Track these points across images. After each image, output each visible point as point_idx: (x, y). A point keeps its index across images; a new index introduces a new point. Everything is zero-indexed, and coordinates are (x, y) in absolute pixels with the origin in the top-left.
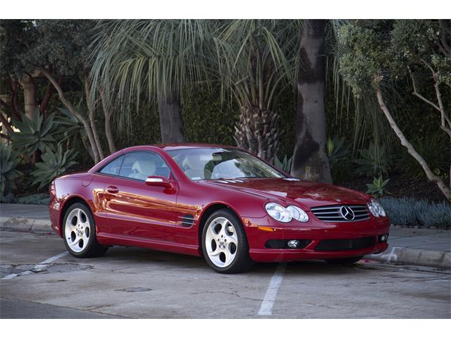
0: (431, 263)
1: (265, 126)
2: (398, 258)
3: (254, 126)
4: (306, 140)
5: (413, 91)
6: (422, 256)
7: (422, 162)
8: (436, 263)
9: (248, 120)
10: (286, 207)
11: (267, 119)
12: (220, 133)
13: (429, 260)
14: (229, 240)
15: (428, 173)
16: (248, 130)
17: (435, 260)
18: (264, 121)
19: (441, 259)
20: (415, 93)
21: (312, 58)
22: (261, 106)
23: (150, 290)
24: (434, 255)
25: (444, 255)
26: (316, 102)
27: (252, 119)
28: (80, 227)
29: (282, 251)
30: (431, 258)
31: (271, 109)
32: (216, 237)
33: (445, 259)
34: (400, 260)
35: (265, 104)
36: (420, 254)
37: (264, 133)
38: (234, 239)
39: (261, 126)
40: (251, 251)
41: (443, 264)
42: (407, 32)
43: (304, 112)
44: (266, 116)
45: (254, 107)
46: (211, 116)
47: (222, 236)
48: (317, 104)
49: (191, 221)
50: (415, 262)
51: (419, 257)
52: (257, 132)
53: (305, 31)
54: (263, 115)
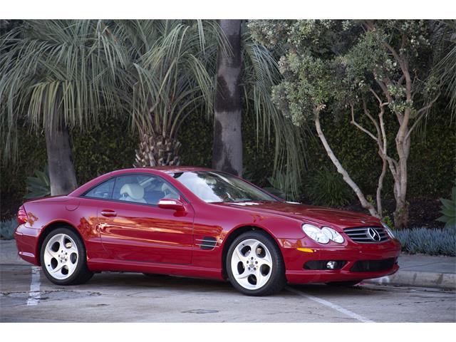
0: (429, 284)
1: (169, 154)
2: (391, 280)
3: (157, 154)
4: (226, 167)
5: (352, 120)
6: (417, 278)
7: (356, 189)
8: (435, 284)
9: (152, 148)
10: (321, 228)
11: (171, 147)
12: (93, 162)
13: (426, 281)
14: (261, 261)
15: (362, 200)
16: (151, 158)
17: (432, 282)
18: (168, 149)
19: (440, 280)
20: (353, 122)
21: (231, 87)
22: (164, 134)
23: (217, 311)
24: (432, 276)
25: (442, 276)
26: (235, 130)
27: (155, 146)
28: (64, 253)
29: (319, 272)
30: (428, 279)
31: (173, 137)
32: (244, 260)
33: (444, 280)
34: (393, 282)
35: (168, 132)
36: (415, 276)
37: (168, 161)
38: (268, 260)
39: (165, 154)
40: (288, 272)
41: (442, 285)
42: (366, 62)
43: (223, 140)
44: (170, 144)
45: (157, 135)
46: (82, 145)
47: (252, 258)
48: (235, 132)
49: (214, 244)
50: (411, 283)
51: (414, 279)
52: (161, 159)
53: (224, 61)
54: (166, 143)
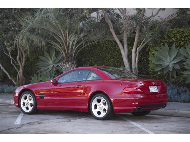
15: (9, 77)
20: (4, 53)
